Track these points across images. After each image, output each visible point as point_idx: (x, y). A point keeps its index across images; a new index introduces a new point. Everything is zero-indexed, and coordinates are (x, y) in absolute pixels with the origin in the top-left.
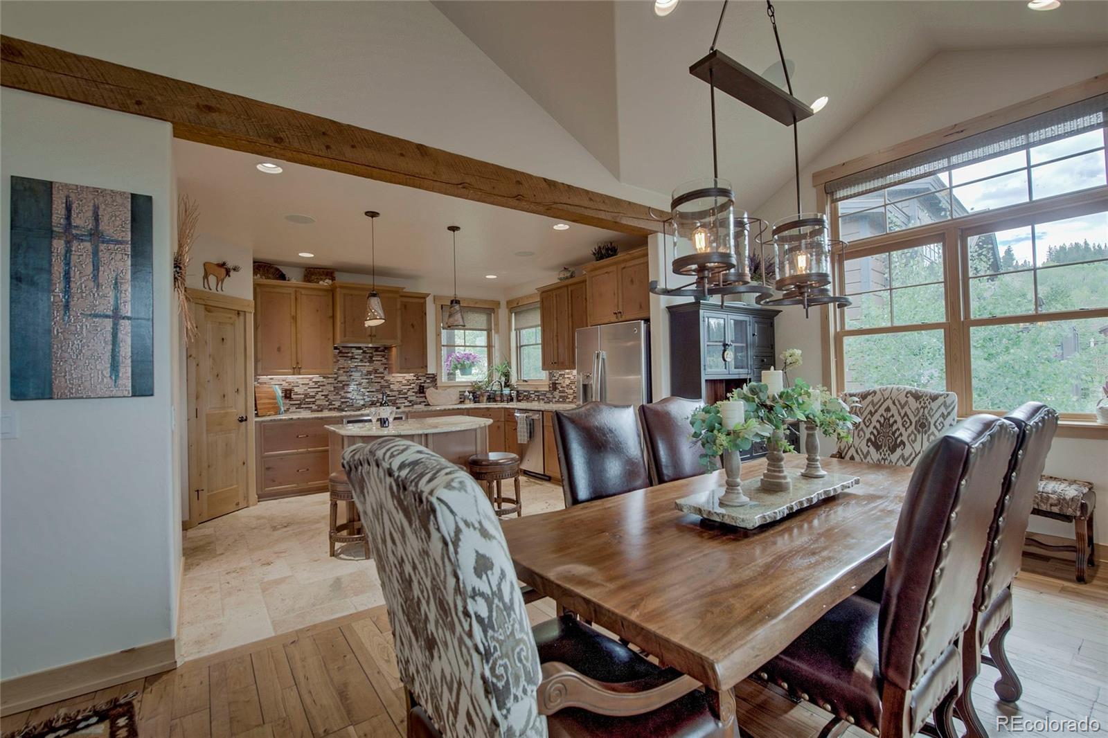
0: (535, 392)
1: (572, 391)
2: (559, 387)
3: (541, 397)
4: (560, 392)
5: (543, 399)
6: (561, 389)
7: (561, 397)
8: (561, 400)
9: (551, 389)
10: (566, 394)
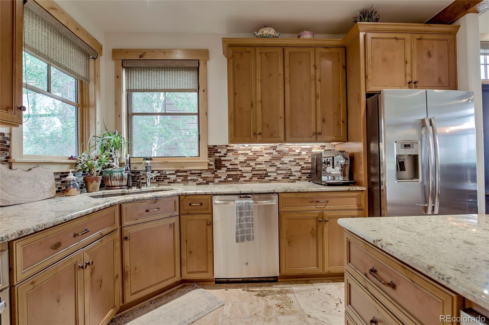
0: (177, 171)
1: (251, 168)
2: (227, 164)
3: (189, 178)
4: (229, 170)
5: (194, 180)
6: (231, 167)
7: (229, 176)
8: (231, 179)
9: (213, 167)
10: (239, 173)
